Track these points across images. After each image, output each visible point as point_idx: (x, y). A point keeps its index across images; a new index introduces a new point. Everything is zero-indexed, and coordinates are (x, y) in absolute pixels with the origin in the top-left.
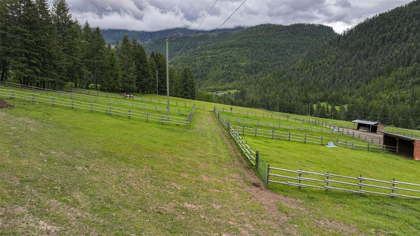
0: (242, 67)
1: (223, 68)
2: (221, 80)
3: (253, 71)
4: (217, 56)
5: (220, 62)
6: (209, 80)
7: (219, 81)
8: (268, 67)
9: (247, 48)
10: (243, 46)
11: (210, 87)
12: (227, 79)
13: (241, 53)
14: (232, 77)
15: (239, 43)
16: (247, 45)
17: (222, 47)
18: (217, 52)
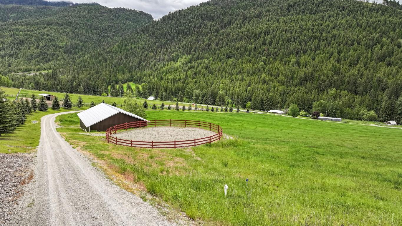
0: (61, 47)
1: (38, 47)
2: (36, 60)
3: (73, 51)
4: (31, 33)
5: (34, 40)
6: (20, 60)
7: (34, 61)
8: (89, 48)
9: (67, 28)
10: (62, 25)
11: (22, 67)
12: (43, 59)
13: (61, 32)
14: (48, 56)
15: (59, 21)
16: (67, 25)
17: (37, 24)
18: (31, 29)
